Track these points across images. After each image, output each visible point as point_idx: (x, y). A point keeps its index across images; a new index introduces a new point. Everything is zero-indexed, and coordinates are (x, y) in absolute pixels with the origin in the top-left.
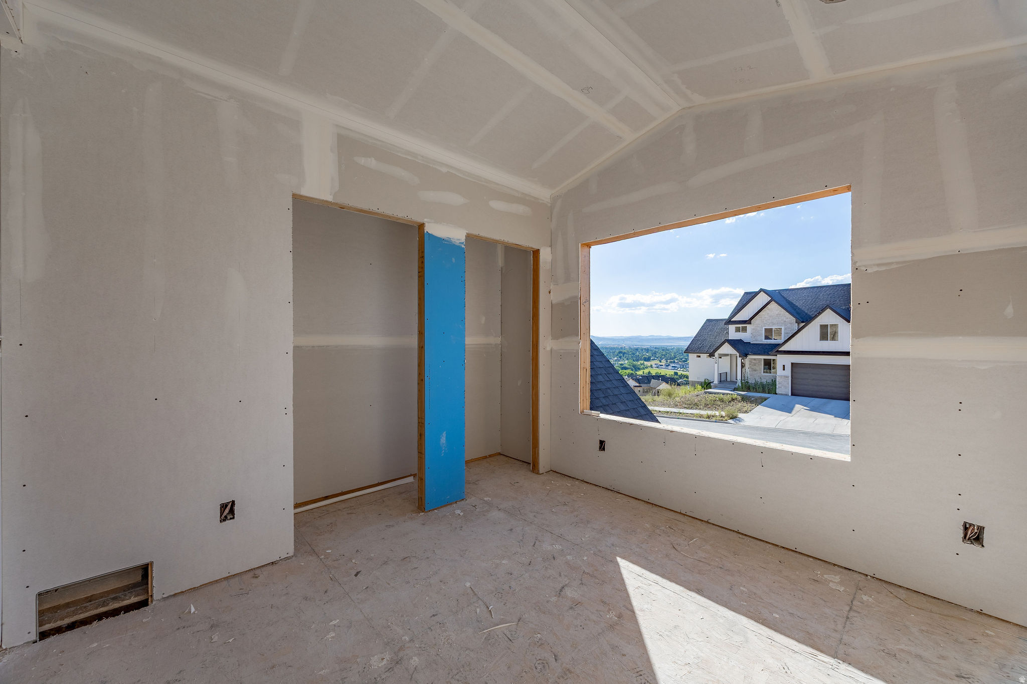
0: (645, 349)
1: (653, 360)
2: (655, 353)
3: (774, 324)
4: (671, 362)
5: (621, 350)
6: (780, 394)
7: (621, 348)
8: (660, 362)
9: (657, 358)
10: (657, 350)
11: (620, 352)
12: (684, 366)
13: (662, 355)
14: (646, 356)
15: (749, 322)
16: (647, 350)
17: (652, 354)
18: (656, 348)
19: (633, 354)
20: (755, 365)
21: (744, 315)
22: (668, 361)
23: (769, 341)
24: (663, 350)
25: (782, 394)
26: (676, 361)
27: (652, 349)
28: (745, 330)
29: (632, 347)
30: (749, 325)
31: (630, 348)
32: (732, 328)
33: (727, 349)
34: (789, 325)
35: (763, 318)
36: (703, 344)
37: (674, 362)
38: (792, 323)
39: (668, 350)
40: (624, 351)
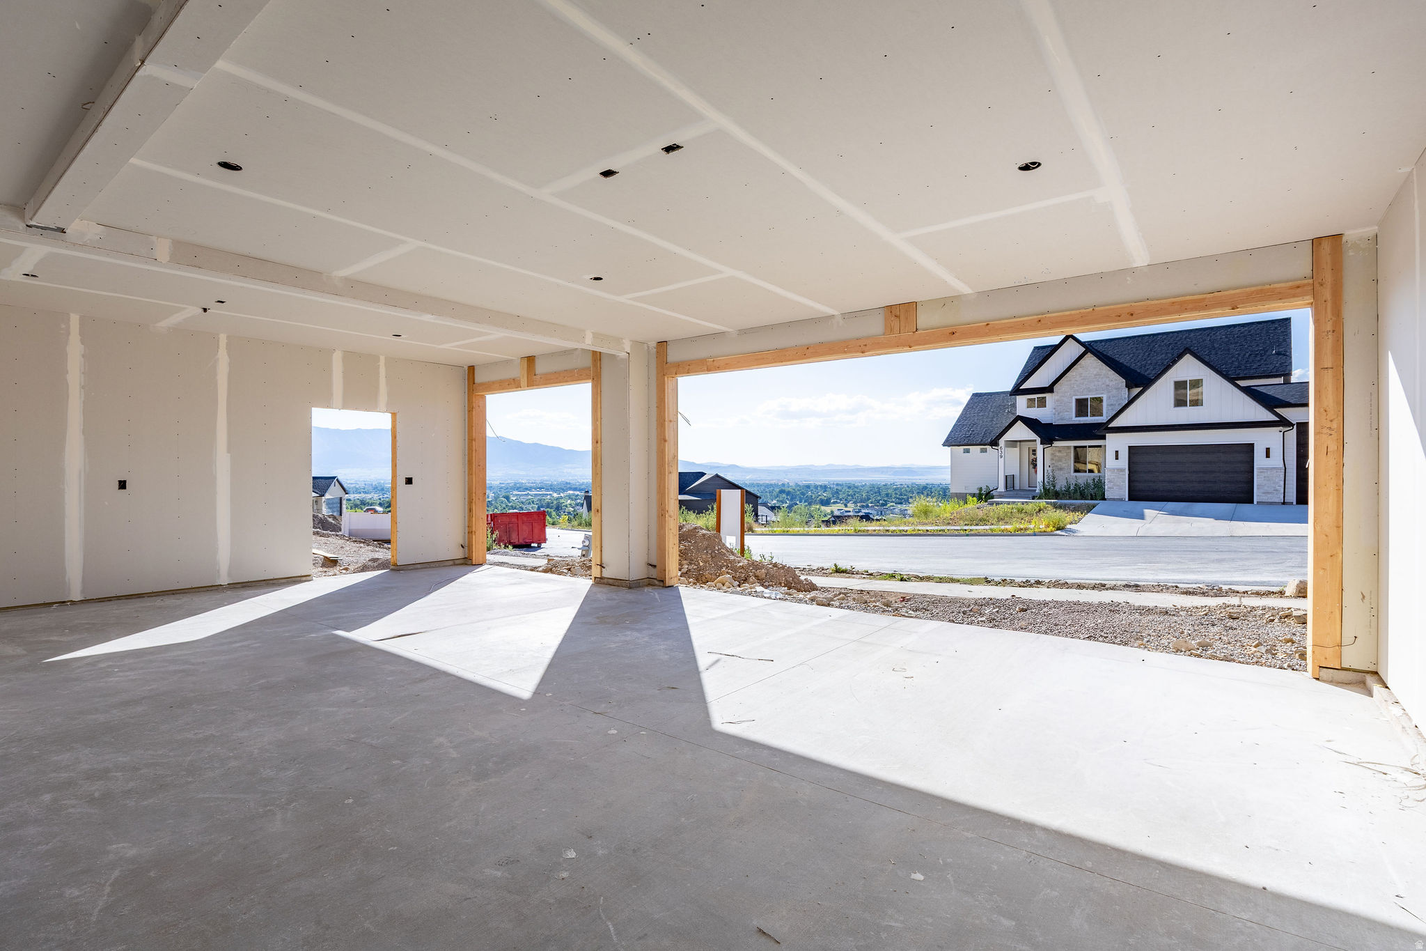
0: (821, 486)
1: (834, 503)
2: (837, 492)
3: (1090, 391)
4: (863, 507)
5: (783, 488)
6: (1111, 499)
7: (783, 485)
8: (846, 506)
9: (841, 500)
10: (839, 488)
11: (782, 492)
12: (883, 513)
13: (849, 496)
14: (823, 497)
15: (1050, 389)
16: (825, 488)
17: (832, 493)
18: (837, 485)
19: (803, 494)
20: (1060, 461)
21: (1039, 379)
22: (859, 504)
23: (1083, 420)
24: (849, 487)
25: (1114, 499)
26: (870, 505)
27: (832, 486)
28: (1042, 403)
29: (800, 483)
30: (1050, 394)
31: (797, 485)
32: (1021, 401)
33: (1020, 432)
34: (1115, 391)
35: (1072, 382)
36: (973, 431)
37: (867, 506)
38: (1119, 388)
39: (857, 488)
40: (787, 489)
